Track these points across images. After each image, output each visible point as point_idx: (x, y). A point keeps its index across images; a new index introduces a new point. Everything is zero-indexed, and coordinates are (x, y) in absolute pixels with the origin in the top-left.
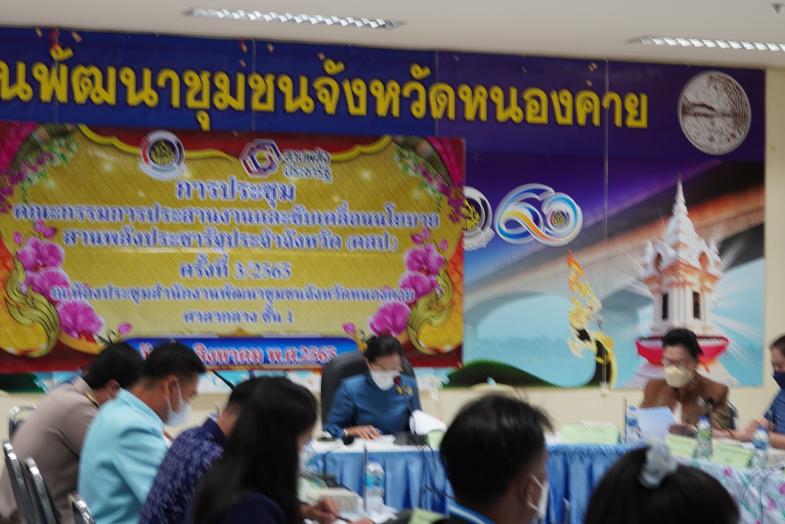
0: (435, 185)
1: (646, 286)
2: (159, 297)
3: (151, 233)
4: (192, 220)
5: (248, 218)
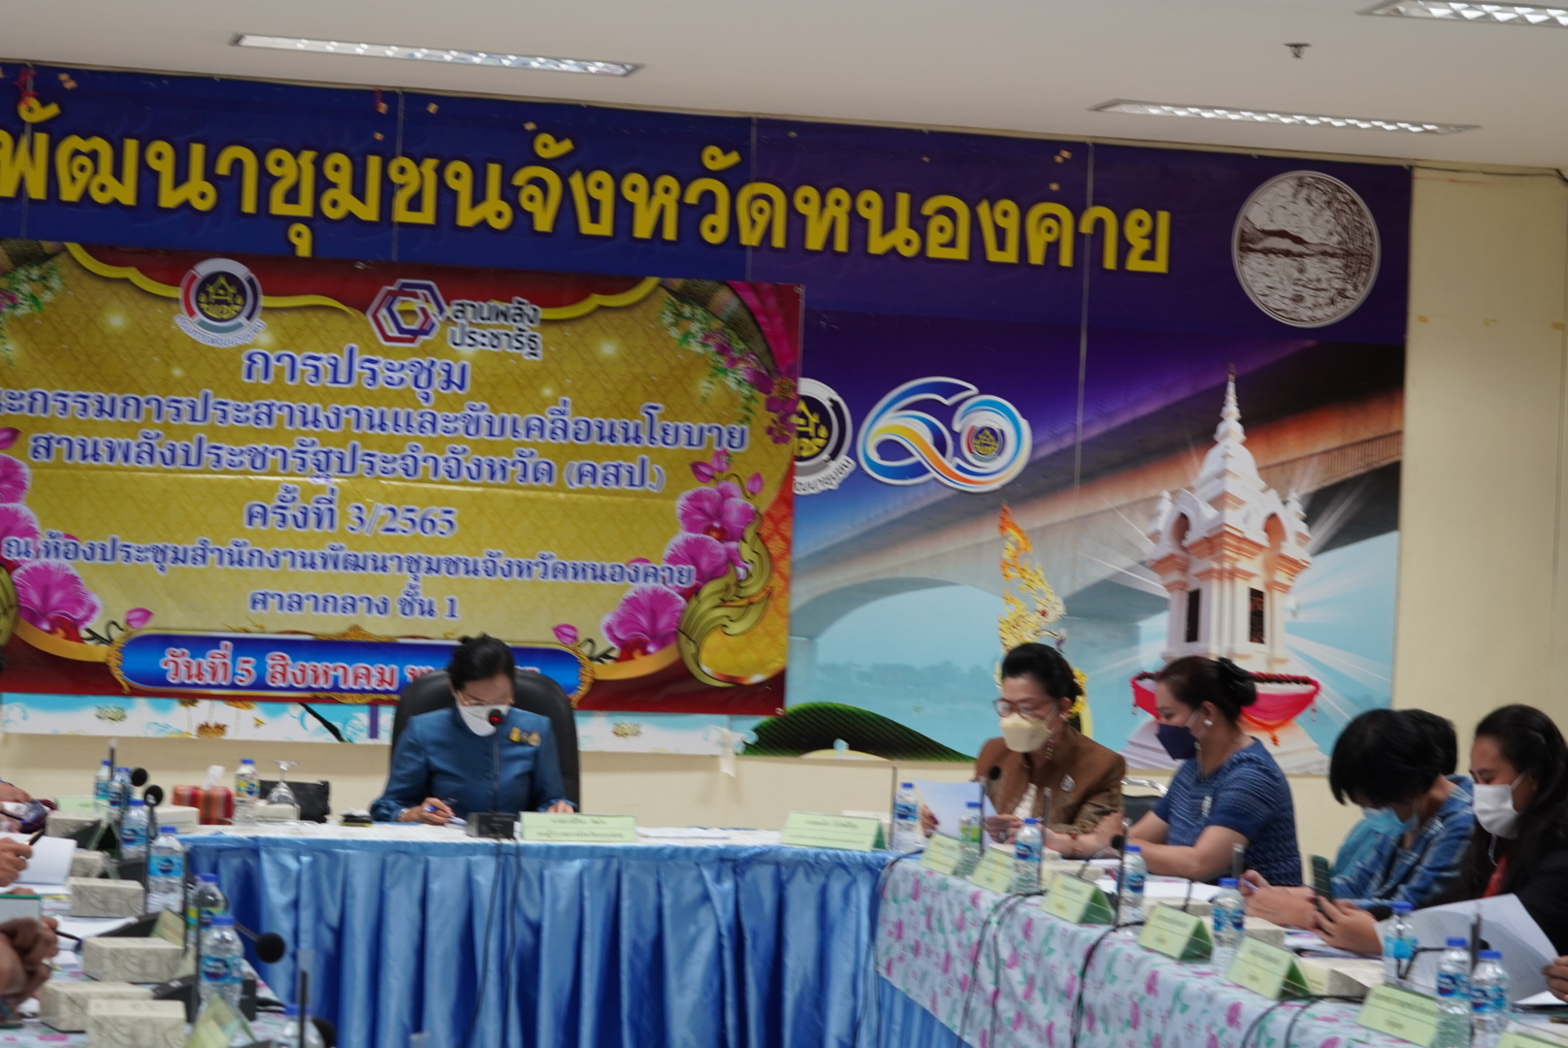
0: (741, 371)
1: (1156, 576)
2: (204, 562)
3: (192, 442)
4: (270, 422)
5: (376, 420)
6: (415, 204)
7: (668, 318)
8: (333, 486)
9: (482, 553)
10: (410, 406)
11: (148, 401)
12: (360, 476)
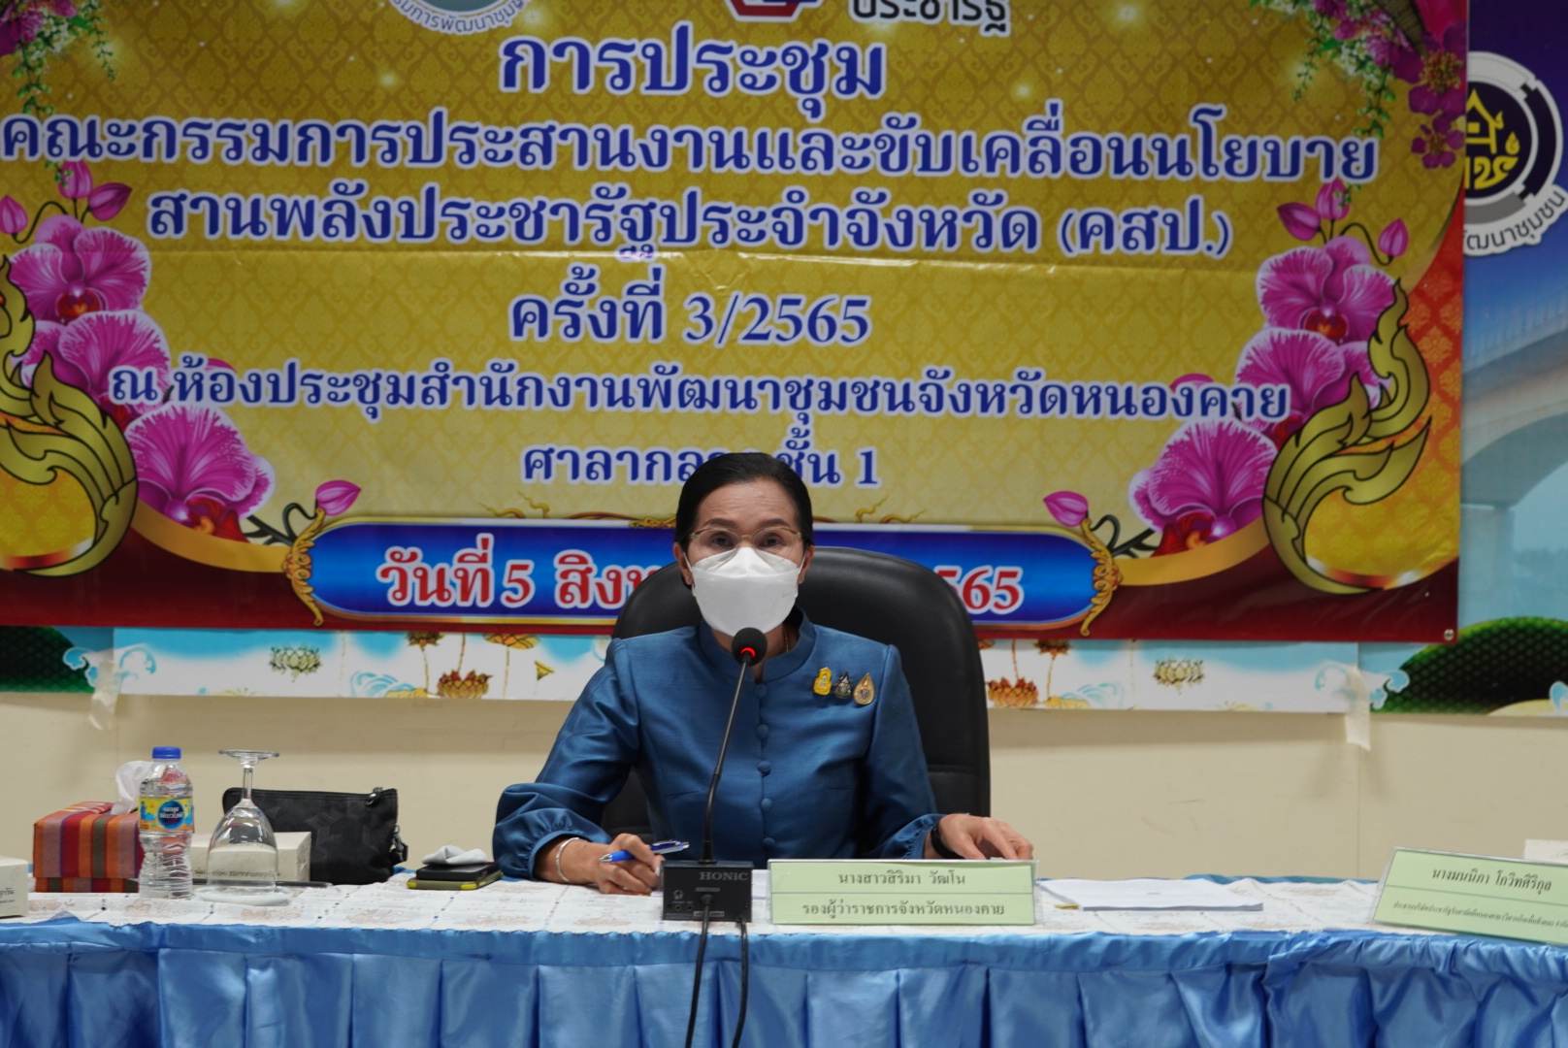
2: (443, 400)
3: (418, 199)
4: (547, 160)
5: (729, 150)
8: (657, 266)
9: (919, 373)
10: (786, 125)
11: (341, 132)
12: (704, 246)
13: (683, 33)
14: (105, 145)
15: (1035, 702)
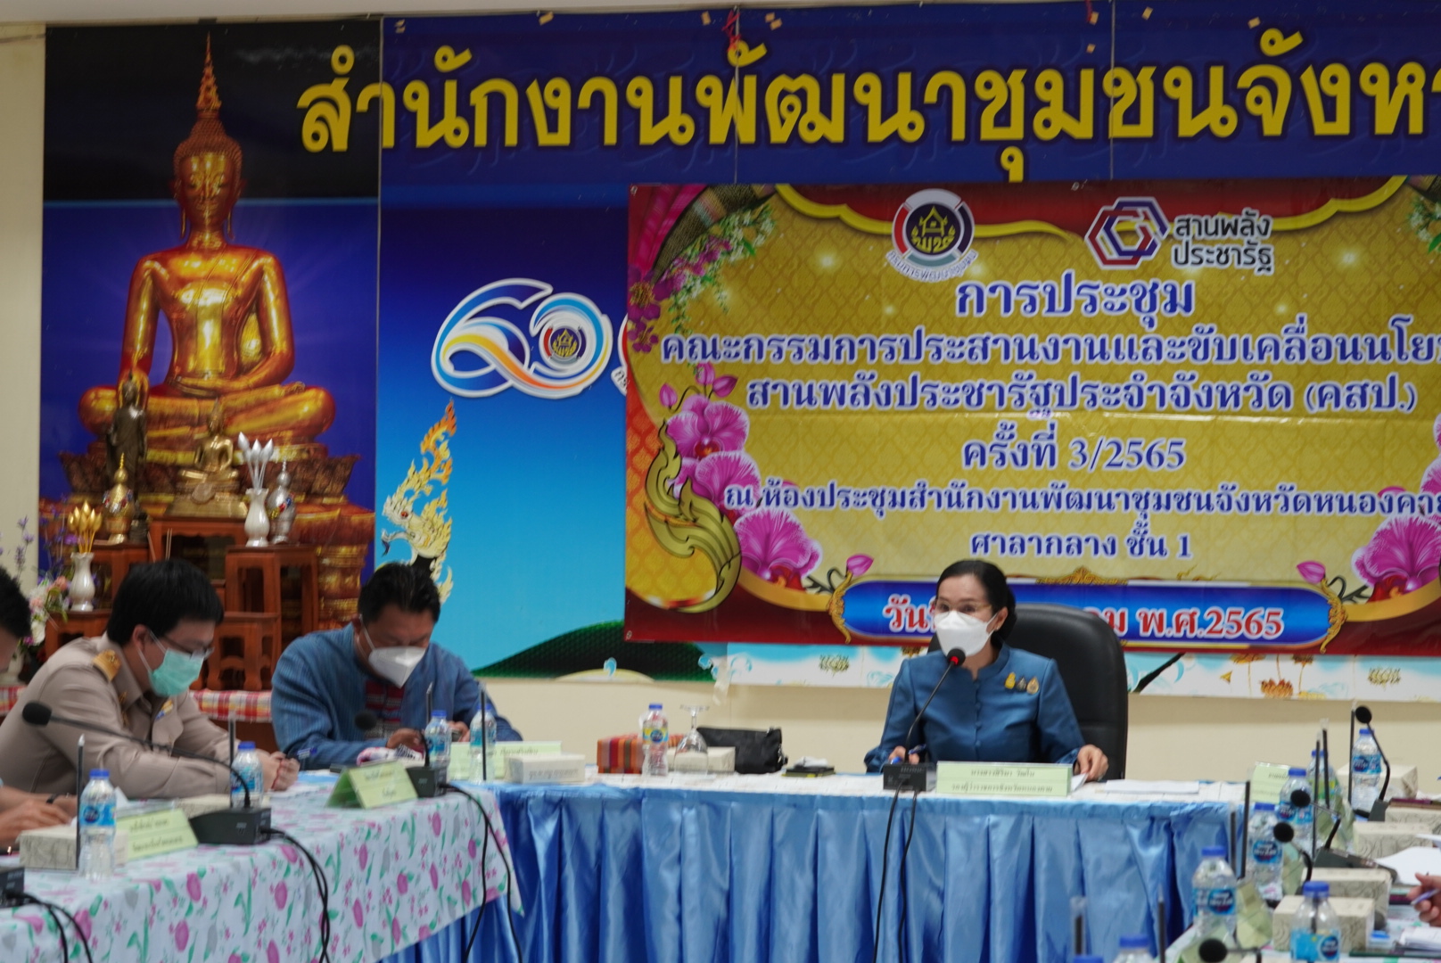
2: (922, 505)
3: (907, 381)
4: (985, 357)
5: (1097, 349)
6: (1132, 116)
7: (1417, 220)
8: (1053, 421)
9: (1216, 487)
10: (1132, 332)
11: (862, 342)
12: (1081, 409)
13: (1068, 277)
14: (722, 353)
15: (1291, 694)
